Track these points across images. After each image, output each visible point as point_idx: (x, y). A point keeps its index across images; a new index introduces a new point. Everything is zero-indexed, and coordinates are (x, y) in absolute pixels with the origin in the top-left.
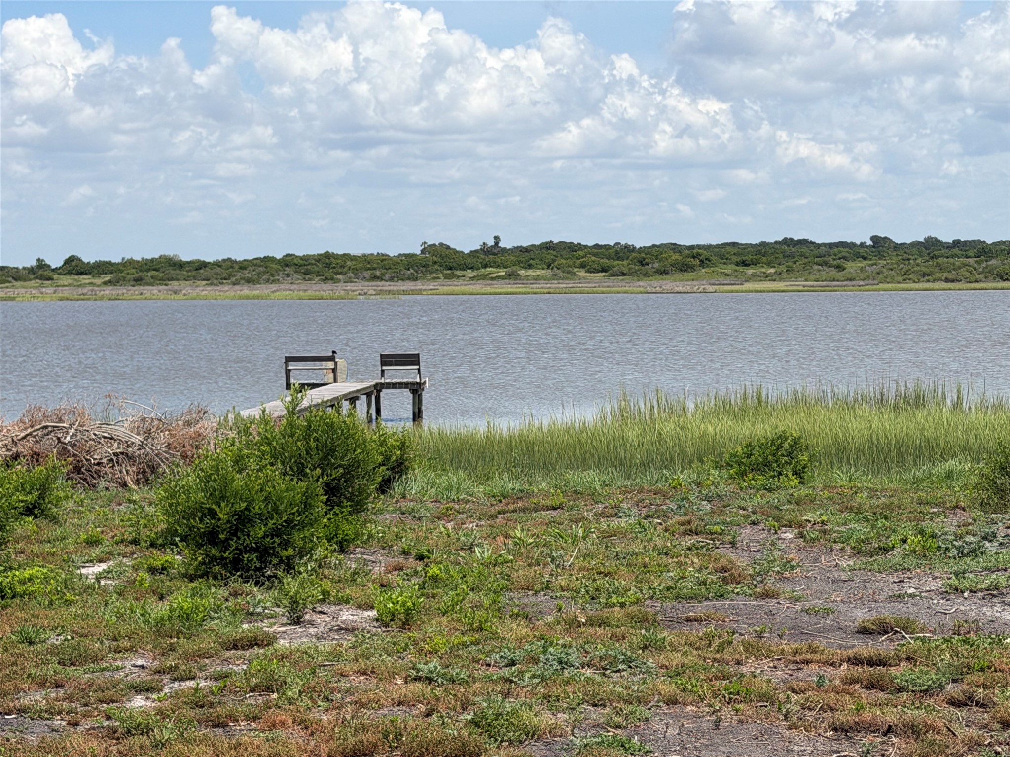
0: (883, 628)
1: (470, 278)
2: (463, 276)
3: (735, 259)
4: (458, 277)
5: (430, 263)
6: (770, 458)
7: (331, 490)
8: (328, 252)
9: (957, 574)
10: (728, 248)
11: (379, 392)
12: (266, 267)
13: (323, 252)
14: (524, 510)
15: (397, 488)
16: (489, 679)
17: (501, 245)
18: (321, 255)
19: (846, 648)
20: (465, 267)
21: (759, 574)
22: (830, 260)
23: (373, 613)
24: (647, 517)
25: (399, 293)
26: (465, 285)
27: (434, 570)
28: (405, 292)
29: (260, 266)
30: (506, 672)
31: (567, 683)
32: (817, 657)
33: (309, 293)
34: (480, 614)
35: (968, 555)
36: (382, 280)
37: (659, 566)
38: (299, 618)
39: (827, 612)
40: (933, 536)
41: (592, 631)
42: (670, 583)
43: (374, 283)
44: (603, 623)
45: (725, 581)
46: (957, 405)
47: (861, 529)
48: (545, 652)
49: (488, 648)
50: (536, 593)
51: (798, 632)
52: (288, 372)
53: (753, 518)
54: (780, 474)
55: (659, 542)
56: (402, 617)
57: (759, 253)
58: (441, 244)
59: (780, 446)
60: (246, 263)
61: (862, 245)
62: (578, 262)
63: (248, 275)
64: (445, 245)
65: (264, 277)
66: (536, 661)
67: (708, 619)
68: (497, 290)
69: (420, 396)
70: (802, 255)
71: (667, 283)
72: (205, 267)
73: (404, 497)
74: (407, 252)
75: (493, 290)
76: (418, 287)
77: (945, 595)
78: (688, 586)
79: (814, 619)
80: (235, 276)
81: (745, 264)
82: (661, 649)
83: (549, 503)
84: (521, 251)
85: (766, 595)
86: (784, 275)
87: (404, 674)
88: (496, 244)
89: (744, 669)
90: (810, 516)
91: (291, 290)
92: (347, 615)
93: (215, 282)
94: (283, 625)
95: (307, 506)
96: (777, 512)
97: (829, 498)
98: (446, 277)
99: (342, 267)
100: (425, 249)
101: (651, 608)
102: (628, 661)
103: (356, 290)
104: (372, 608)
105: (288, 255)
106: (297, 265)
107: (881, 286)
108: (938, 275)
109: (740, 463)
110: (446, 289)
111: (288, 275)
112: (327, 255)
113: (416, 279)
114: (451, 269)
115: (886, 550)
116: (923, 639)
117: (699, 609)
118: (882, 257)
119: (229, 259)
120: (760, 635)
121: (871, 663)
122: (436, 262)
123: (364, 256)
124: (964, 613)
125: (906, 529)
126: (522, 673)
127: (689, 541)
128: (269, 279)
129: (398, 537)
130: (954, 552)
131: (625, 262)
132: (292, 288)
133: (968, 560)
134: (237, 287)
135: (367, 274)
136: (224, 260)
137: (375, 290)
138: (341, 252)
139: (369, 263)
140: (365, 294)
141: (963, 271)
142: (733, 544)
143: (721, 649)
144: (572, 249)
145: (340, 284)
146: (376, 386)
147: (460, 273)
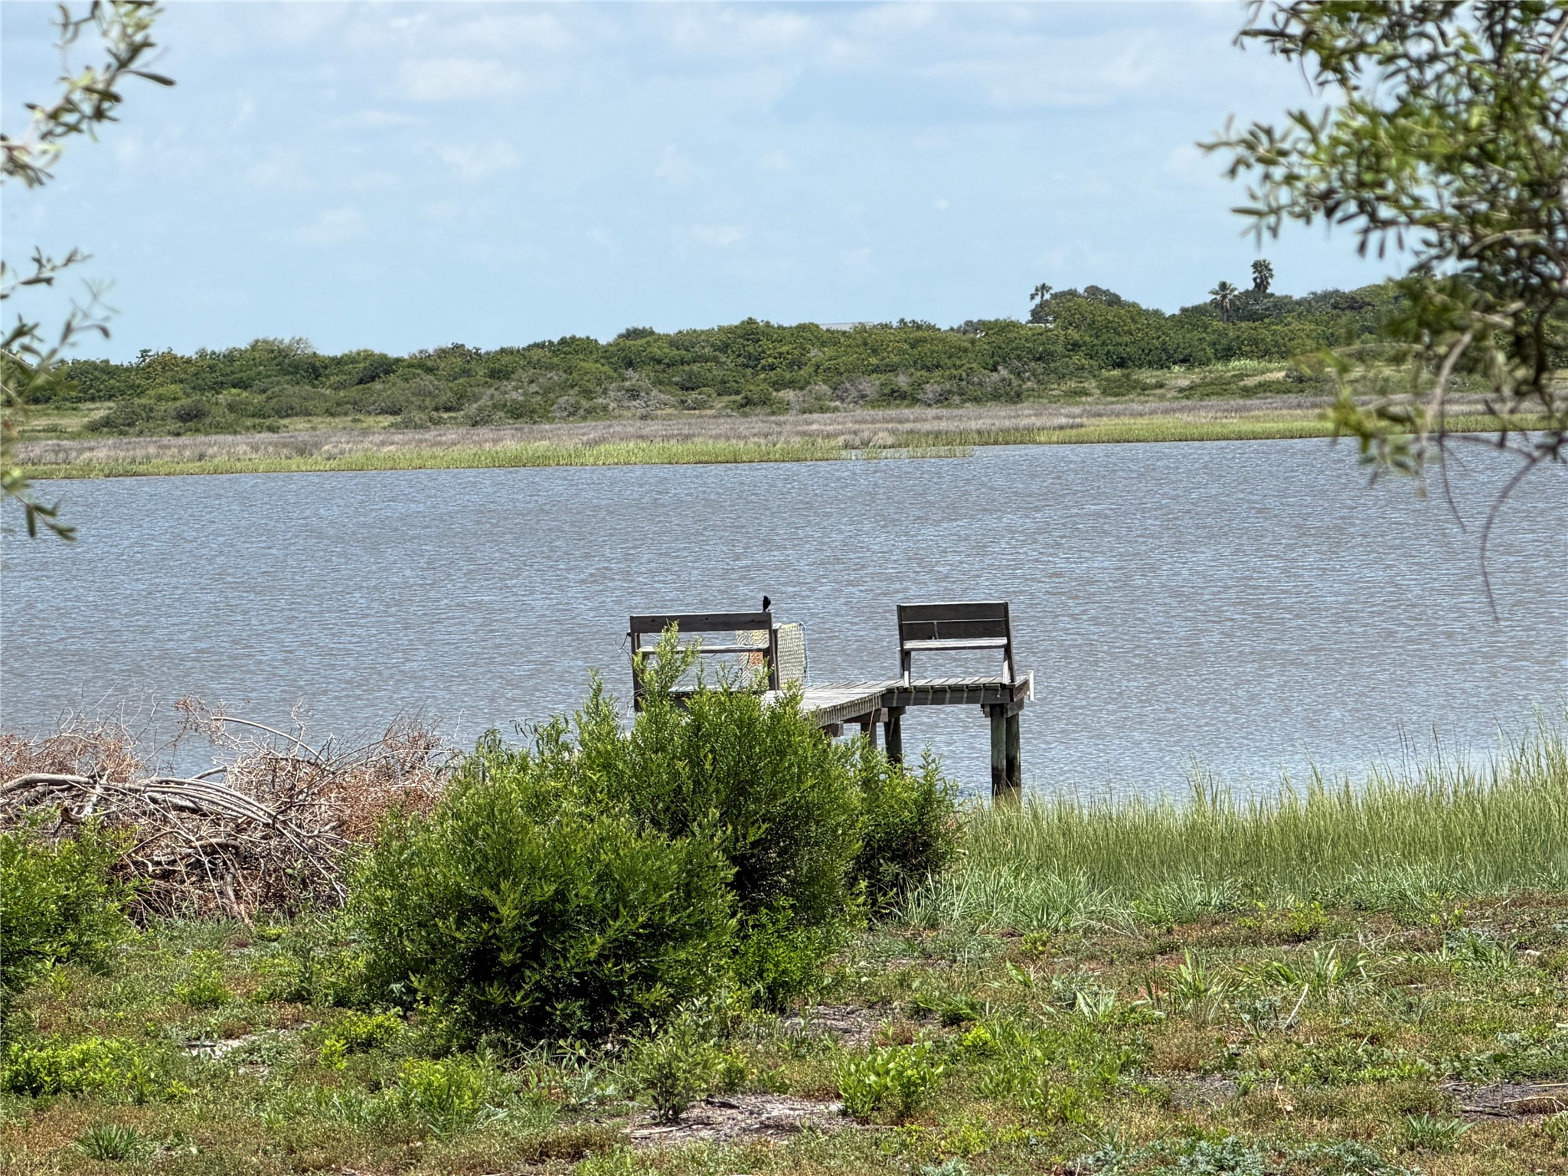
1: (1181, 390)
2: (1161, 386)
4: (1145, 388)
5: (1060, 349)
8: (751, 321)
11: (896, 713)
12: (569, 371)
15: (913, 903)
17: (1276, 288)
18: (731, 330)
20: (1164, 358)
23: (836, 1103)
25: (963, 438)
26: (1166, 412)
28: (986, 438)
29: (550, 367)
33: (697, 444)
36: (915, 401)
43: (892, 412)
56: (897, 1101)
58: (1093, 291)
60: (506, 359)
63: (514, 395)
64: (1107, 293)
65: (562, 400)
68: (1258, 427)
69: (1012, 724)
72: (387, 372)
74: (990, 317)
75: (1247, 427)
76: (1024, 422)
80: (476, 398)
84: (1335, 307)
88: (1261, 284)
91: (642, 437)
92: (780, 1109)
93: (418, 417)
94: (643, 1126)
98: (1112, 390)
100: (1042, 305)
103: (836, 435)
104: (835, 1097)
105: (633, 334)
106: (659, 362)
110: (1106, 425)
111: (634, 394)
112: (750, 332)
113: (1017, 398)
114: (1121, 364)
119: (458, 349)
122: (1075, 346)
123: (862, 329)
128: (576, 408)
132: (646, 431)
134: (484, 432)
135: (870, 385)
136: (443, 353)
137: (893, 432)
139: (875, 352)
140: (865, 444)
145: (790, 417)
146: (888, 695)
147: (1148, 376)
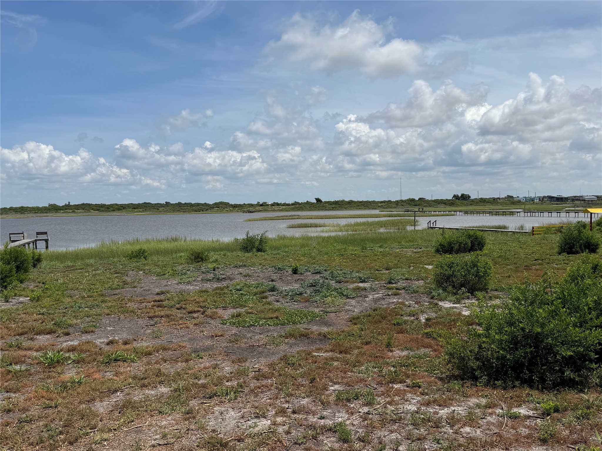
0: (162, 293)
1: (62, 212)
3: (132, 207)
4: (59, 212)
5: (51, 209)
6: (138, 254)
7: (18, 267)
9: (180, 279)
10: (130, 205)
11: (36, 241)
13: (21, 206)
14: (73, 270)
15: (38, 266)
16: (59, 313)
19: (153, 298)
20: (61, 210)
21: (133, 282)
22: (156, 207)
23: (29, 298)
24: (106, 270)
25: (42, 216)
26: (61, 214)
27: (47, 286)
28: (44, 216)
30: (64, 311)
31: (81, 312)
32: (146, 301)
33: (17, 217)
34: (58, 297)
35: (183, 275)
36: (38, 213)
37: (107, 282)
38: (8, 301)
39: (149, 290)
40: (176, 271)
41: (88, 299)
42: (110, 286)
43: (35, 214)
44: (92, 297)
45: (124, 284)
46: (185, 241)
47: (159, 270)
48: (75, 305)
49: (60, 305)
50: (74, 290)
51: (142, 295)
52: (10, 237)
53: (133, 269)
54: (140, 258)
55: (108, 276)
56: (37, 299)
57: (138, 206)
58: (54, 204)
59: (140, 252)
61: (163, 204)
62: (91, 208)
65: (4, 213)
66: (72, 307)
67: (119, 294)
69: (48, 242)
70: (149, 206)
71: (115, 213)
73: (40, 268)
74: (44, 206)
75: (68, 215)
76: (48, 215)
77: (177, 284)
78: (114, 286)
79: (146, 292)
81: (134, 208)
82: (106, 302)
83: (80, 268)
84: (76, 206)
85: (134, 287)
86: (144, 211)
87: (36, 313)
88: (69, 204)
89: (127, 305)
90: (147, 268)
92: (21, 299)
94: (3, 303)
95: (10, 271)
96: (138, 267)
97: (152, 263)
98: (56, 212)
99: (27, 210)
100: (49, 205)
101: (104, 292)
102: (97, 306)
103: (30, 216)
104: (29, 297)
105: (11, 207)
106: (13, 210)
107: (168, 213)
108: (181, 211)
109: (130, 256)
110: (55, 215)
111: (11, 212)
112: (22, 207)
113: (47, 213)
114: (57, 210)
115: (164, 275)
116: (172, 295)
117: (117, 291)
118: (168, 207)
120: (132, 297)
121: (159, 301)
123: (33, 207)
124: (182, 288)
125: (169, 270)
126: (68, 311)
127: (116, 275)
129: (37, 278)
130: (180, 274)
131: (104, 208)
132: (12, 216)
133: (183, 276)
135: (33, 212)
137: (36, 216)
138: (26, 206)
139: (34, 209)
140: (33, 217)
141: (187, 210)
142: (127, 275)
143: (122, 301)
144: (89, 205)
145: (26, 215)
146: (35, 240)
147: (59, 211)
